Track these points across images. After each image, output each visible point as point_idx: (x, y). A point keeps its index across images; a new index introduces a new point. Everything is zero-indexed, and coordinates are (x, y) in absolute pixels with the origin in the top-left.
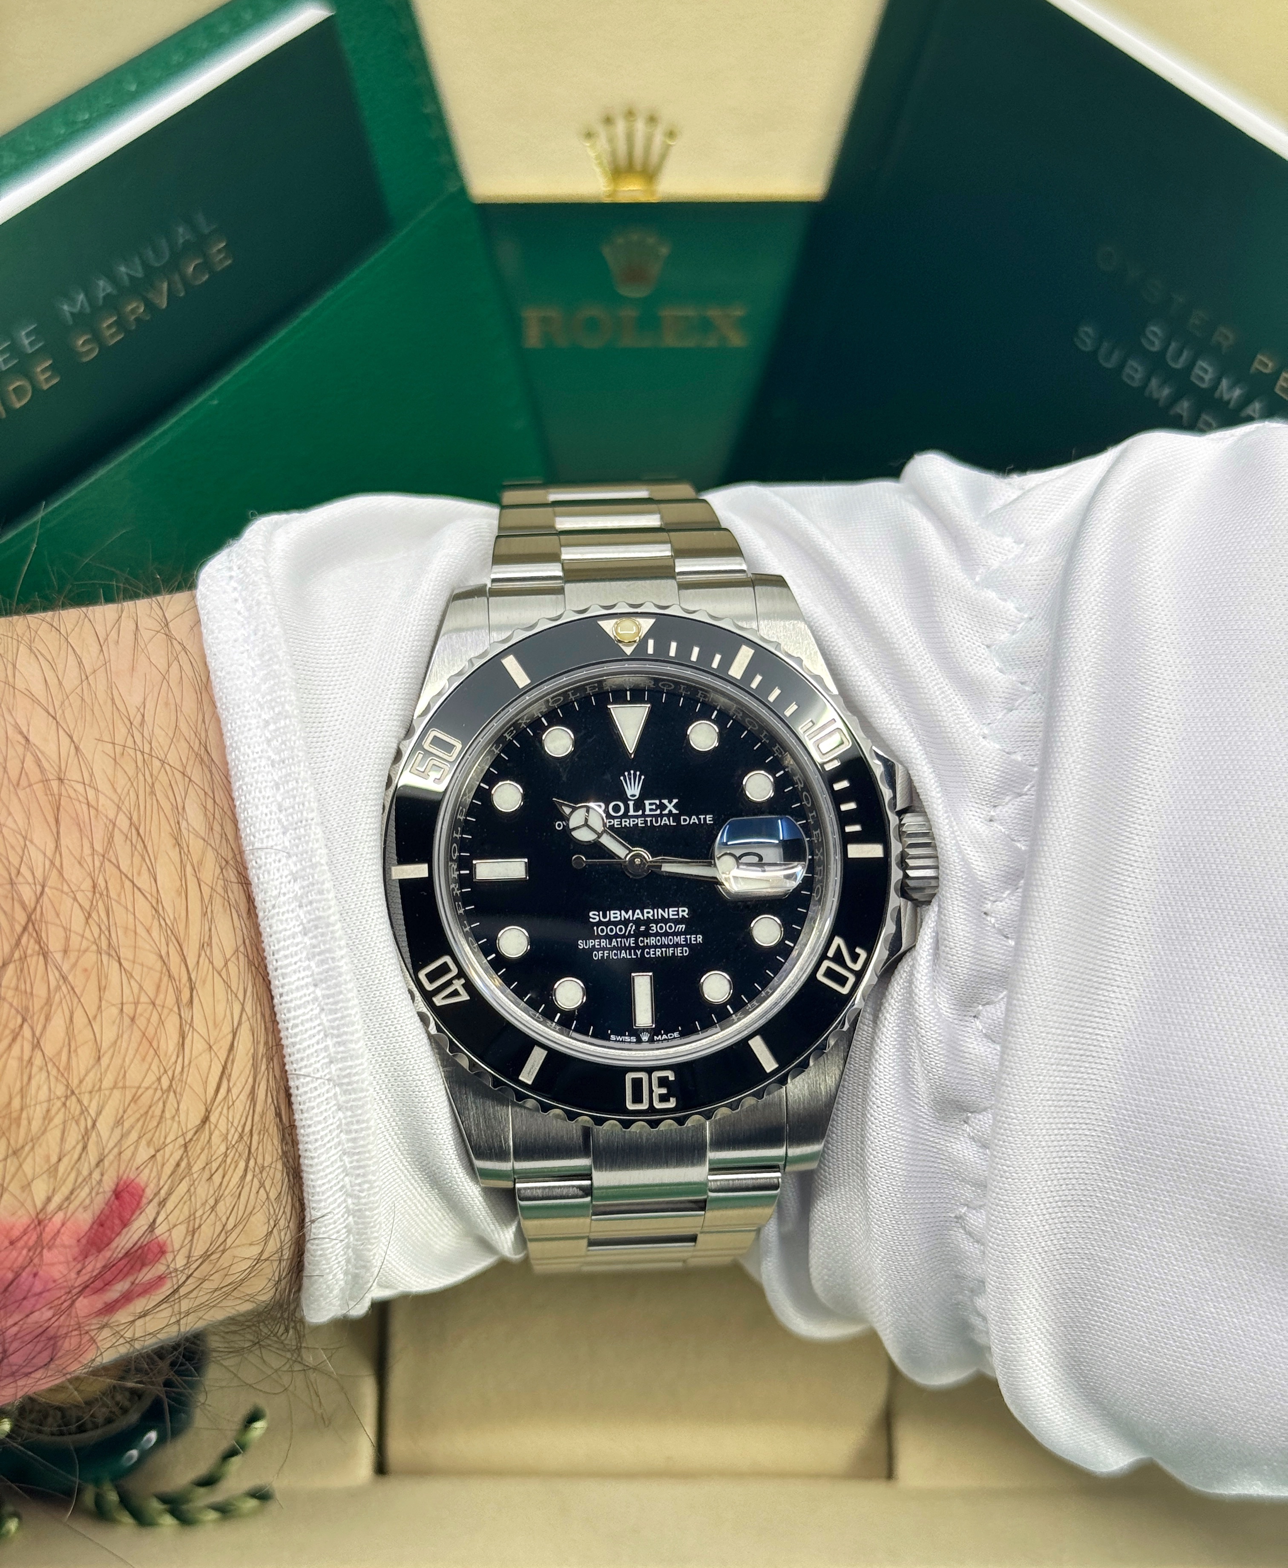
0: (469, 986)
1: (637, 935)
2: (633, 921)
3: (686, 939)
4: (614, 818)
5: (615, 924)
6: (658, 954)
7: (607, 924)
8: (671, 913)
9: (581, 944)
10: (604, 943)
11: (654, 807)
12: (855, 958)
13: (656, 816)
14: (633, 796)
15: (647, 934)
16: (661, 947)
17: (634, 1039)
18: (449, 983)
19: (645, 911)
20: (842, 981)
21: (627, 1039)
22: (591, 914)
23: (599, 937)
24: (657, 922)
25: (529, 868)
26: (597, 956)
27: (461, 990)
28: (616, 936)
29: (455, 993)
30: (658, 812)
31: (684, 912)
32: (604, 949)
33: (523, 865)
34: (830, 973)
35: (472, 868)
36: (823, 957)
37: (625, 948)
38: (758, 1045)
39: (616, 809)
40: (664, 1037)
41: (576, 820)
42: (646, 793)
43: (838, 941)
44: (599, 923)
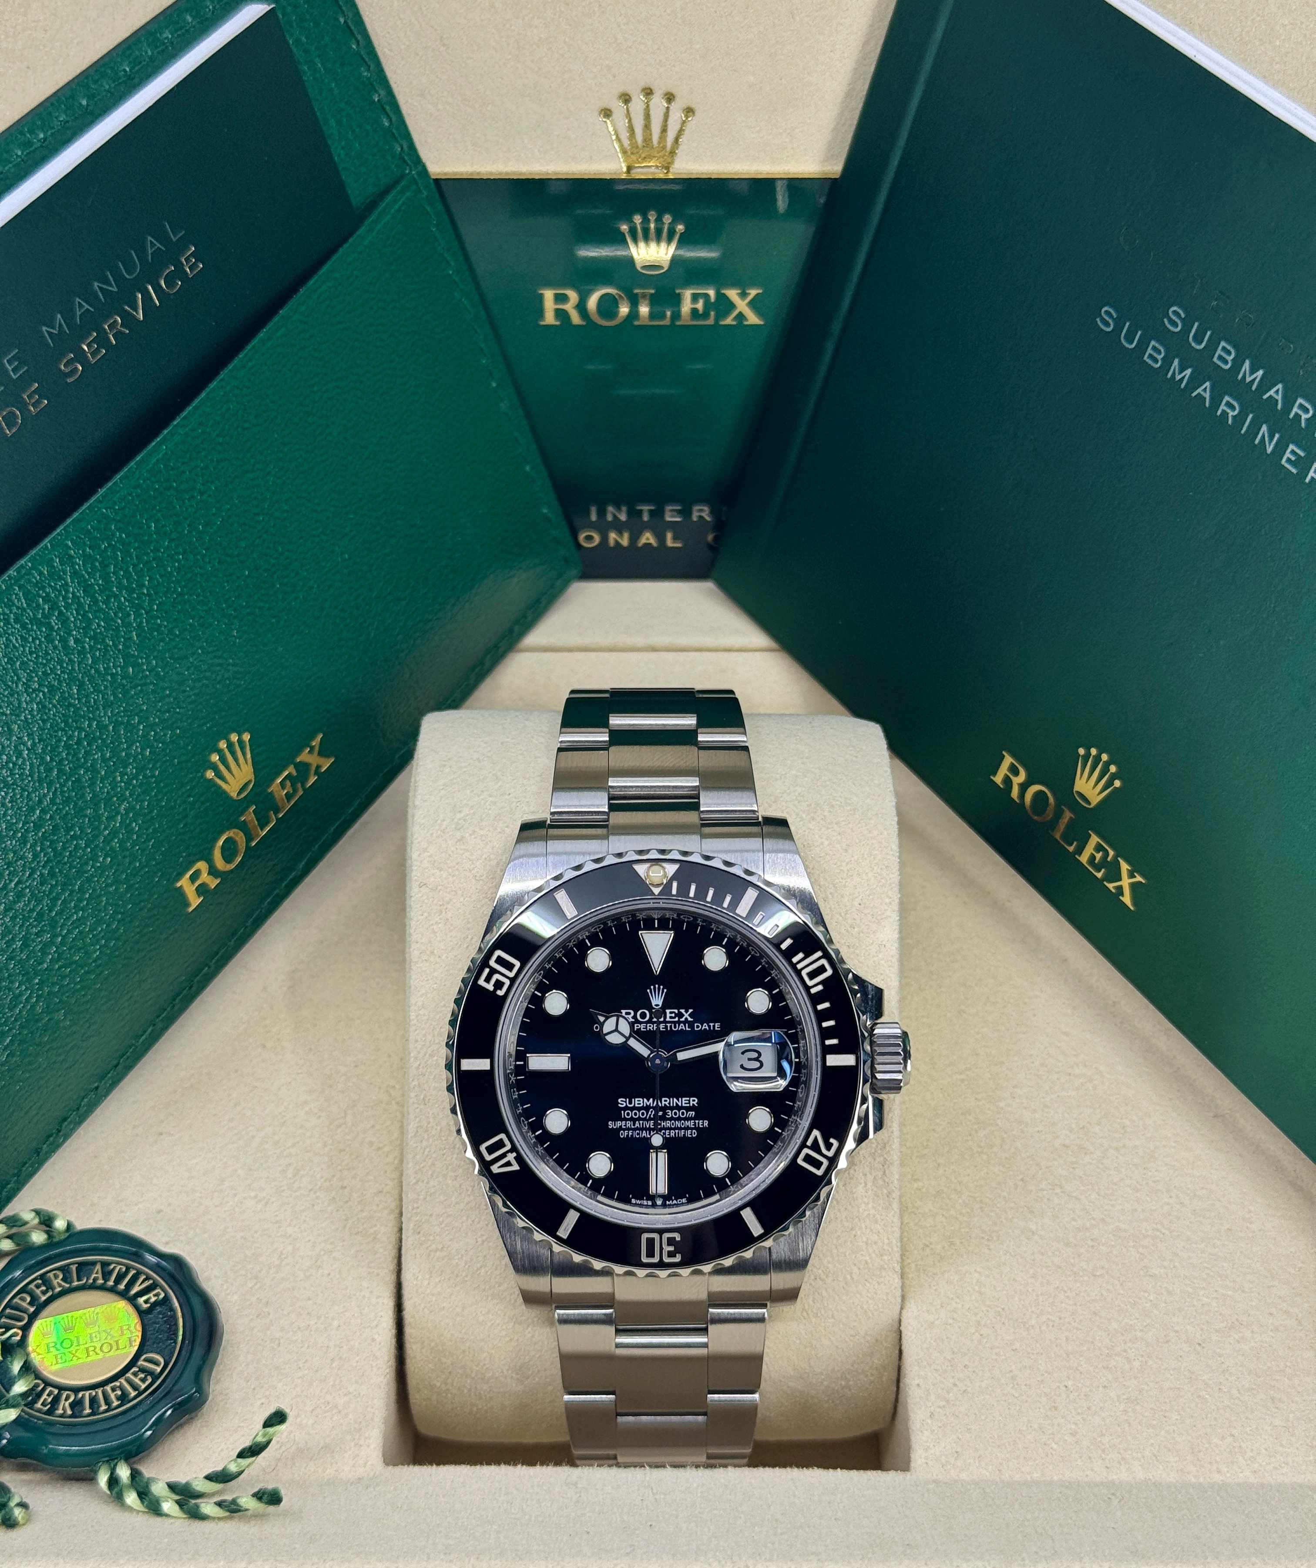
0: (519, 1159)
1: (655, 1118)
2: (653, 1108)
3: (695, 1123)
4: (641, 1023)
5: (639, 1109)
6: (672, 1134)
7: (632, 1109)
8: (683, 1102)
9: (611, 1125)
10: (629, 1124)
11: (673, 1015)
12: (829, 1146)
13: (675, 1023)
14: (657, 1005)
15: (663, 1118)
16: (674, 1129)
17: (650, 1203)
18: (504, 1156)
19: (663, 1099)
20: (818, 1165)
21: (645, 1203)
22: (619, 1100)
23: (626, 1119)
24: (672, 1108)
25: (572, 1060)
26: (623, 1134)
27: (514, 1162)
28: (639, 1119)
29: (508, 1164)
30: (677, 1019)
31: (694, 1101)
32: (629, 1129)
33: (567, 1059)
34: (808, 1159)
35: (525, 1060)
36: (803, 1145)
37: (646, 1129)
38: (748, 1215)
39: (643, 1015)
40: (675, 1202)
41: (609, 1025)
42: (666, 1005)
43: (816, 1133)
44: (626, 1108)
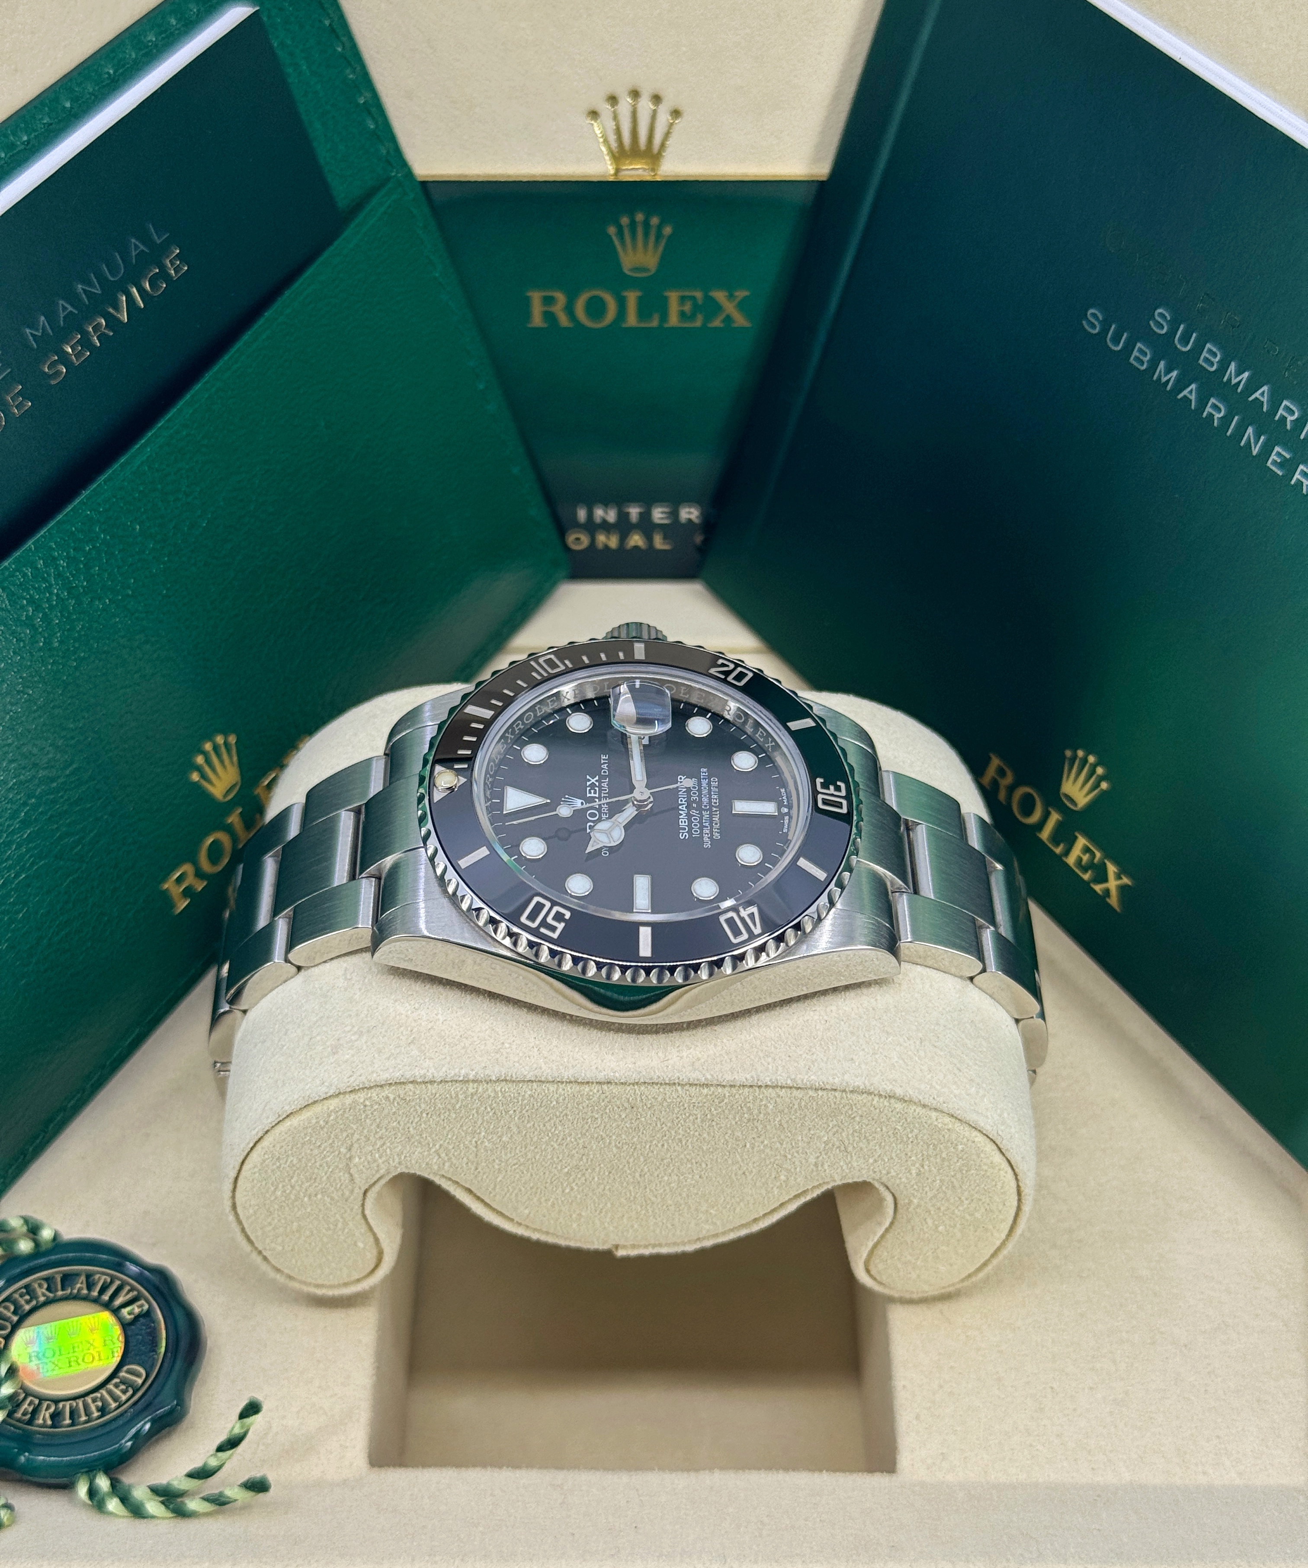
1: (700, 809)
2: (688, 811)
3: (703, 779)
4: (600, 816)
5: (690, 822)
6: (716, 796)
7: (690, 828)
9: (707, 846)
10: (706, 831)
11: (592, 791)
12: (725, 666)
13: (600, 790)
14: (582, 804)
15: (699, 803)
16: (710, 795)
19: (680, 802)
20: (743, 675)
22: (681, 838)
23: (701, 833)
25: (640, 873)
26: (717, 836)
27: (750, 911)
28: (701, 822)
29: (752, 916)
30: (597, 789)
32: (711, 832)
33: (639, 877)
37: (711, 817)
39: (593, 815)
42: (581, 796)
44: (689, 832)
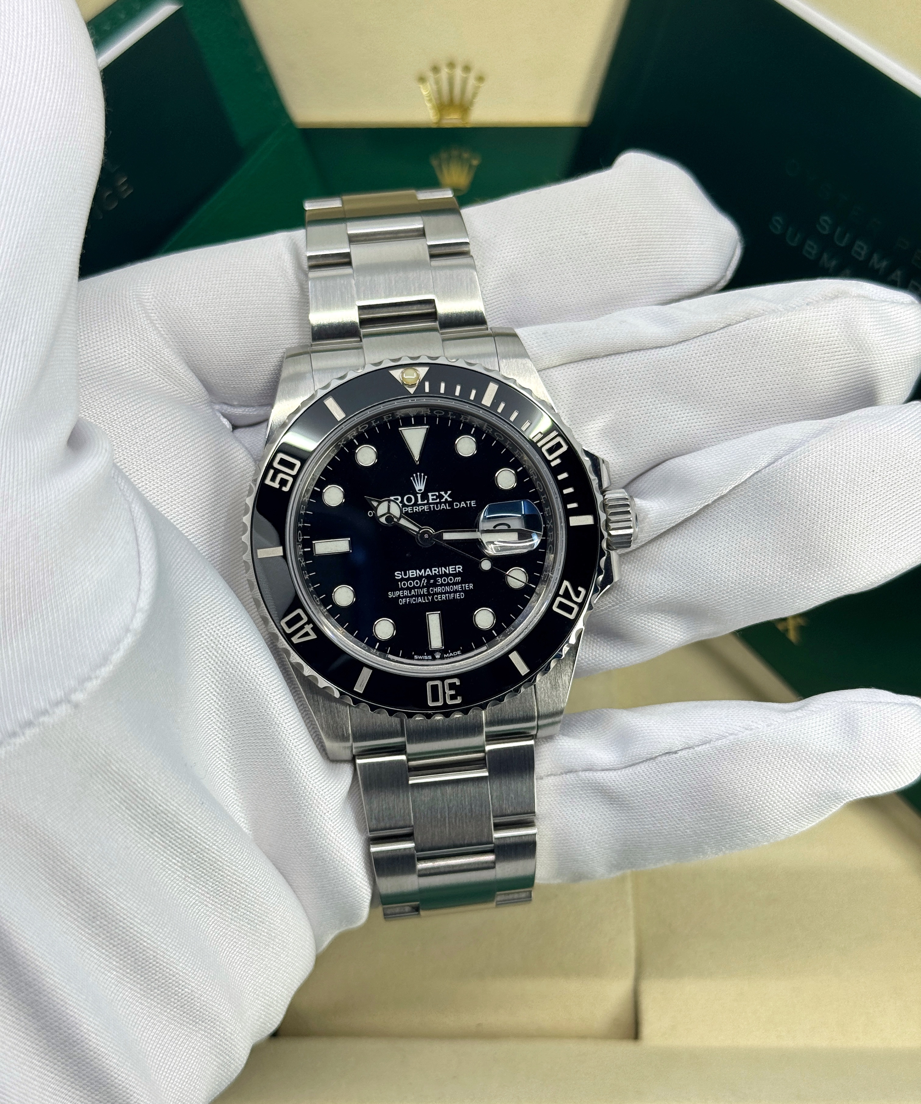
0: (316, 629)
1: (428, 586)
3: (462, 586)
4: (408, 506)
5: (413, 579)
7: (407, 580)
8: (450, 570)
9: (391, 595)
10: (406, 592)
11: (435, 497)
13: (437, 504)
14: (420, 490)
15: (435, 585)
16: (445, 593)
17: (430, 657)
18: (302, 627)
20: (570, 610)
21: (426, 657)
22: (396, 574)
24: (441, 576)
25: (351, 544)
26: (402, 602)
27: (311, 632)
28: (414, 588)
30: (438, 500)
31: (459, 568)
32: (406, 597)
33: (347, 542)
34: (561, 606)
35: (312, 546)
36: (557, 595)
37: (421, 596)
38: (515, 658)
39: (409, 500)
40: (451, 654)
41: (382, 509)
42: (428, 488)
43: (566, 583)
44: (402, 579)
